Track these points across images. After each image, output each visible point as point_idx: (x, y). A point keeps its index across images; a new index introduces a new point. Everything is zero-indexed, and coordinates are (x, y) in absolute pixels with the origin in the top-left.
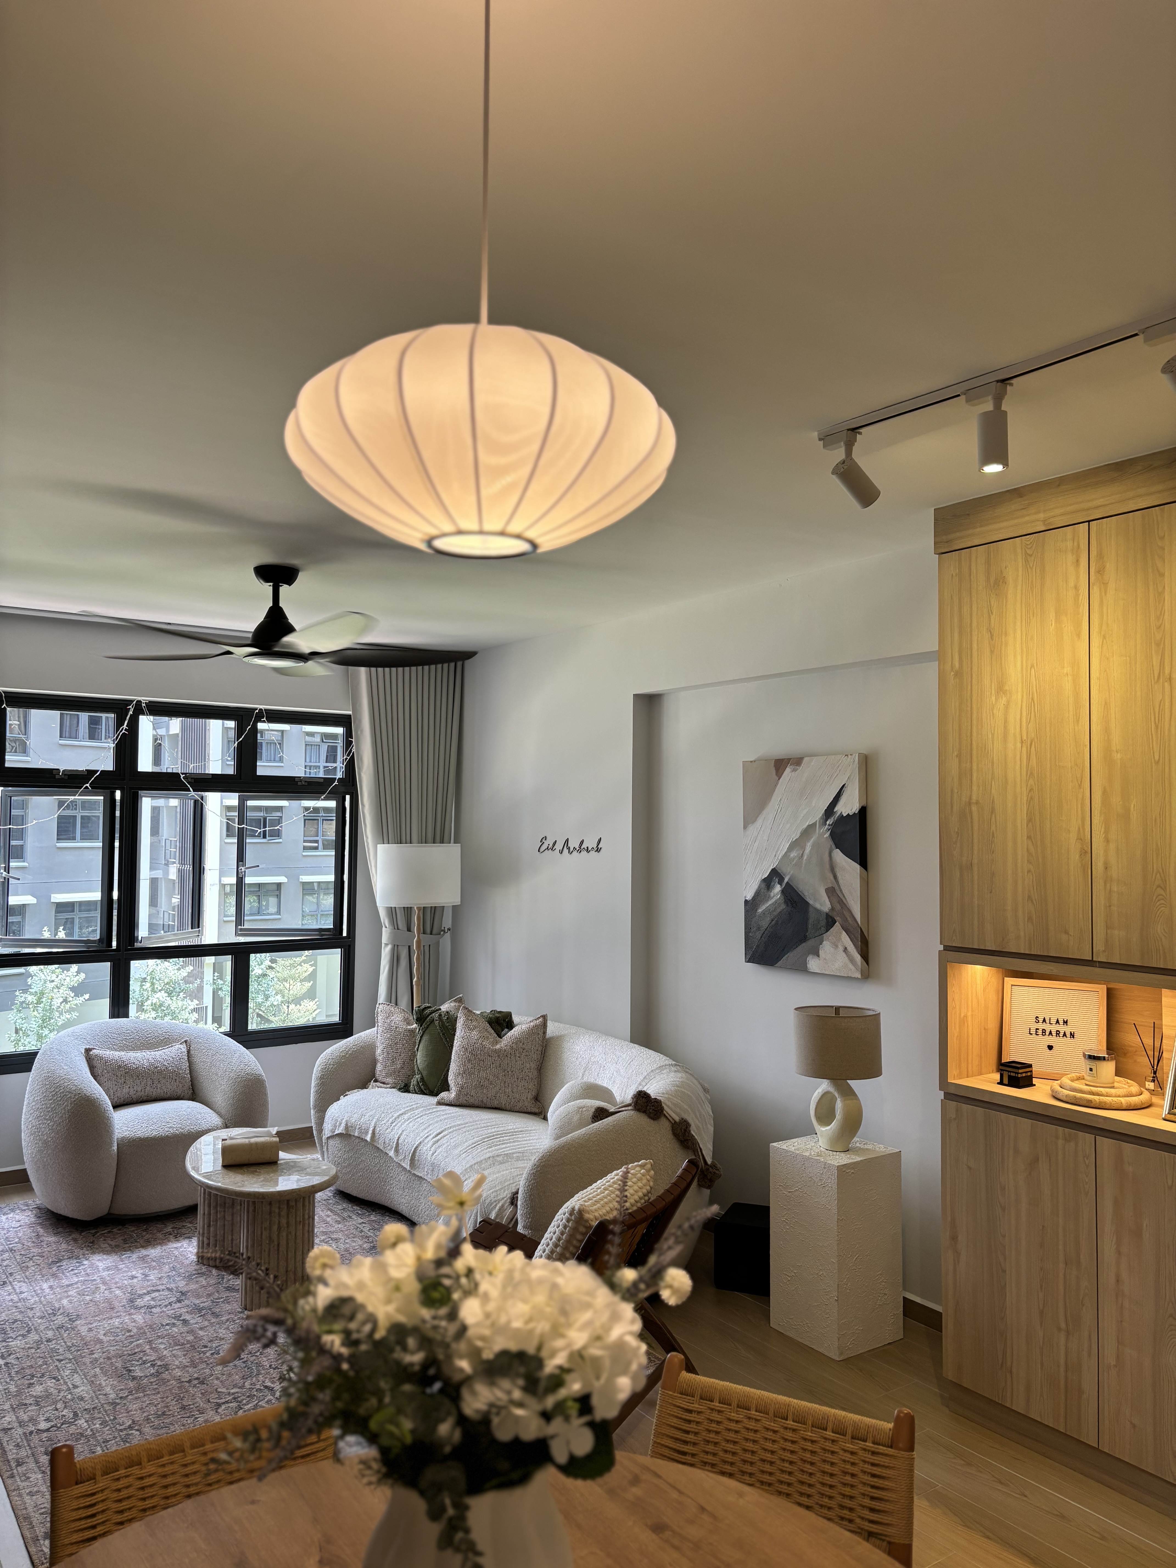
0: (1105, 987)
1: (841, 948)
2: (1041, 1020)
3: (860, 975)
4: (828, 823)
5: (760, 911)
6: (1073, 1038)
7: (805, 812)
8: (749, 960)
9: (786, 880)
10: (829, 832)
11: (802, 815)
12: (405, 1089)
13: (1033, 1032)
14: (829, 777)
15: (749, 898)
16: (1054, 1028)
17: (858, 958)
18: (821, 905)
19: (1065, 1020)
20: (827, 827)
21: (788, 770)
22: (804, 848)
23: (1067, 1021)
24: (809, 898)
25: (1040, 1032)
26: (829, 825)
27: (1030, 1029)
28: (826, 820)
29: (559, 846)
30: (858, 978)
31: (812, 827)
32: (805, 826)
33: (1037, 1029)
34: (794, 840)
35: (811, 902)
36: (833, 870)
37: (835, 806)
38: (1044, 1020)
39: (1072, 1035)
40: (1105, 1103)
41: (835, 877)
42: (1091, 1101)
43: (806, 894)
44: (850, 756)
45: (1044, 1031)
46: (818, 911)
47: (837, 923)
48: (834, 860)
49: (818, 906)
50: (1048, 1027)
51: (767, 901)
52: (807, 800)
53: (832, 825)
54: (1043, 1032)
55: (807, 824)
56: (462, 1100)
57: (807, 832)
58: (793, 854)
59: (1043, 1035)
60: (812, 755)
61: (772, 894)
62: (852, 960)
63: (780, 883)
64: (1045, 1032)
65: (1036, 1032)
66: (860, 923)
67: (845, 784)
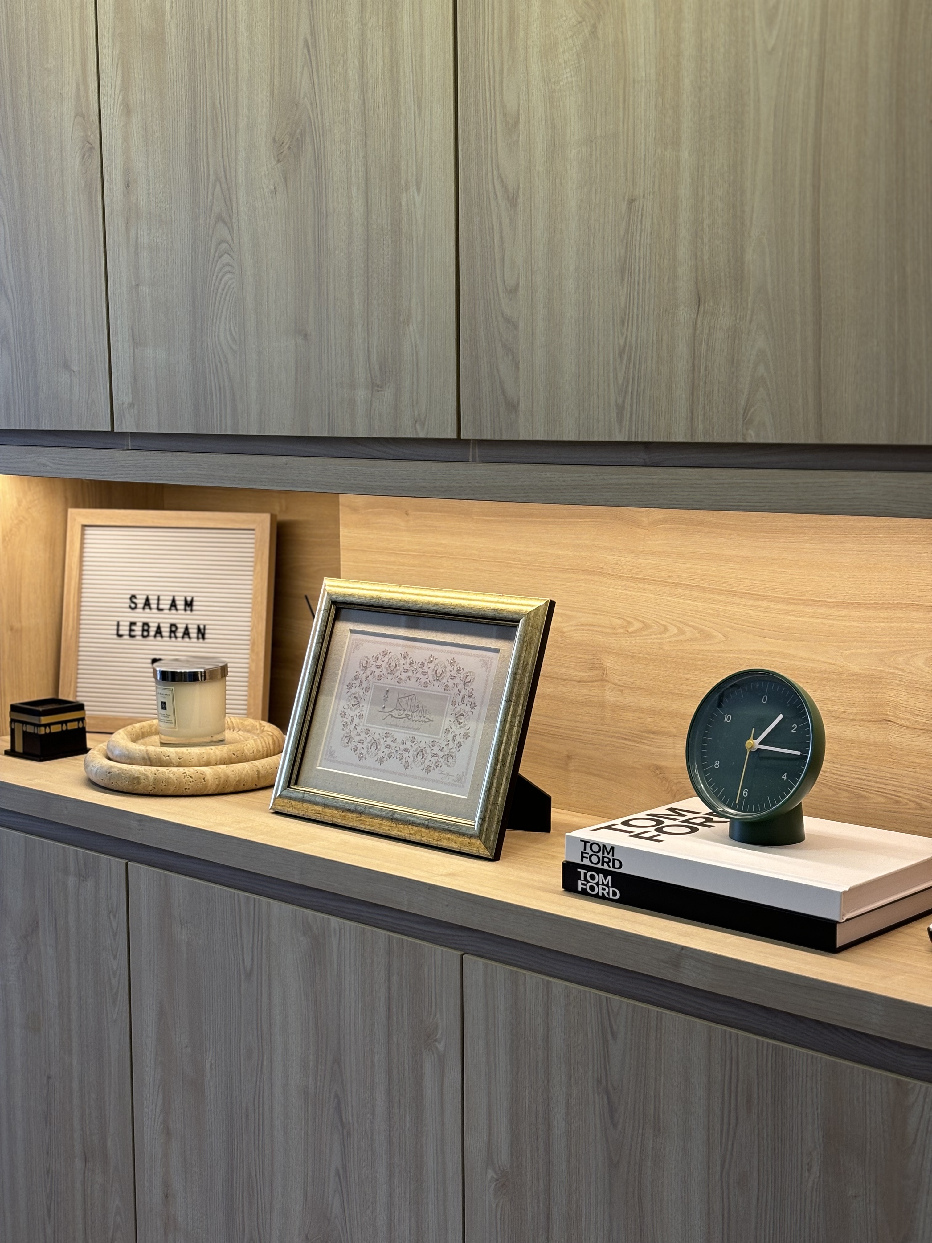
0: (265, 518)
2: (140, 602)
6: (203, 638)
13: (124, 630)
16: (165, 619)
19: (189, 599)
23: (192, 601)
25: (138, 630)
27: (118, 625)
33: (133, 624)
38: (147, 603)
39: (201, 633)
40: (167, 781)
42: (138, 778)
45: (146, 627)
50: (153, 618)
54: (143, 630)
59: (143, 636)
64: (148, 631)
65: (131, 630)
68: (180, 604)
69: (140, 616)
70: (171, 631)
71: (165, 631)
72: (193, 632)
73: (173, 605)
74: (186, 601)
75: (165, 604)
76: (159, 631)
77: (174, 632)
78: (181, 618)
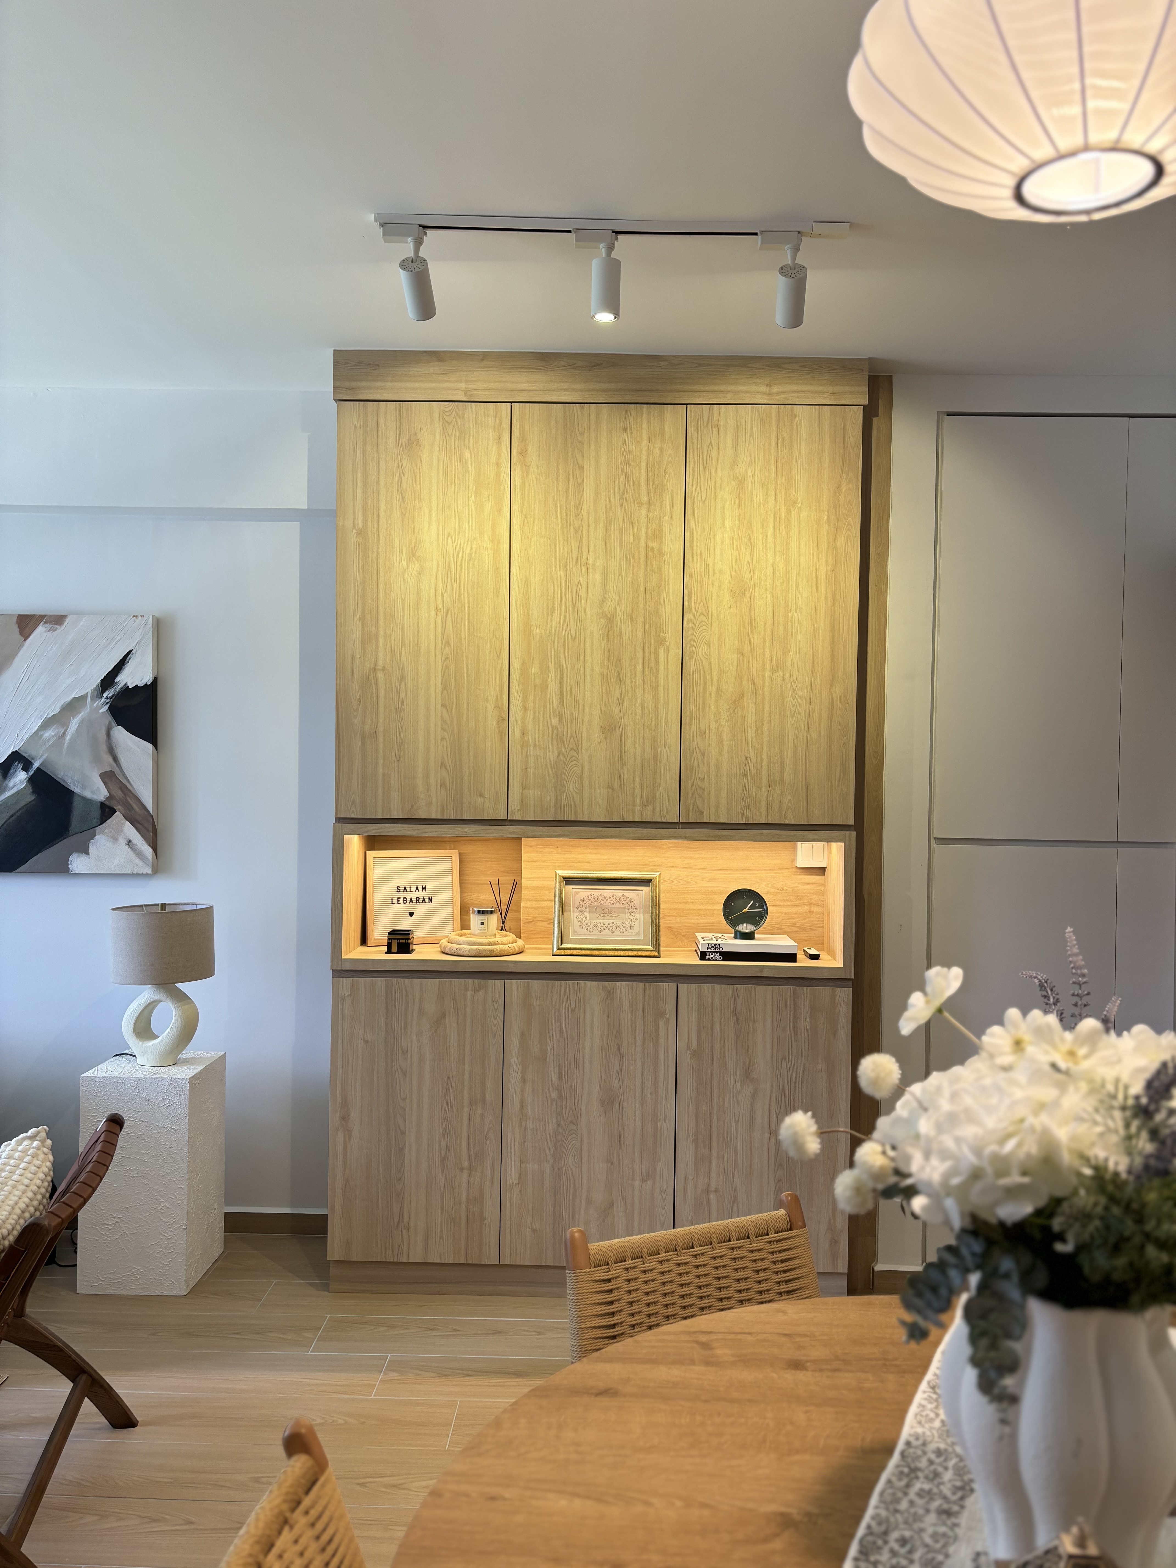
0: (457, 851)
1: (122, 842)
2: (402, 889)
3: (151, 870)
4: (105, 695)
6: (431, 902)
7: (69, 681)
9: (36, 765)
10: (107, 706)
11: (64, 686)
13: (395, 901)
14: (108, 641)
16: (414, 895)
17: (148, 851)
18: (93, 793)
19: (424, 886)
20: (103, 700)
21: (41, 629)
22: (66, 726)
24: (75, 785)
25: (401, 901)
26: (107, 698)
27: (392, 899)
28: (103, 692)
30: (147, 875)
31: (81, 699)
32: (69, 699)
33: (398, 898)
34: (49, 716)
35: (77, 790)
36: (112, 751)
37: (116, 676)
38: (405, 889)
41: (115, 759)
43: (69, 781)
44: (139, 618)
45: (405, 899)
46: (87, 801)
47: (118, 813)
48: (114, 740)
49: (87, 794)
50: (408, 895)
51: (3, 792)
52: (72, 667)
53: (111, 697)
55: (73, 696)
57: (73, 706)
58: (49, 733)
59: (404, 903)
60: (79, 613)
61: (11, 784)
62: (139, 854)
63: (26, 769)
64: (406, 901)
65: (398, 901)
66: (151, 812)
67: (133, 650)
68: (420, 889)
69: (402, 895)
70: (417, 900)
71: (414, 900)
72: (427, 900)
73: (417, 889)
74: (422, 887)
75: (413, 889)
76: (411, 900)
77: (418, 900)
78: (421, 895)
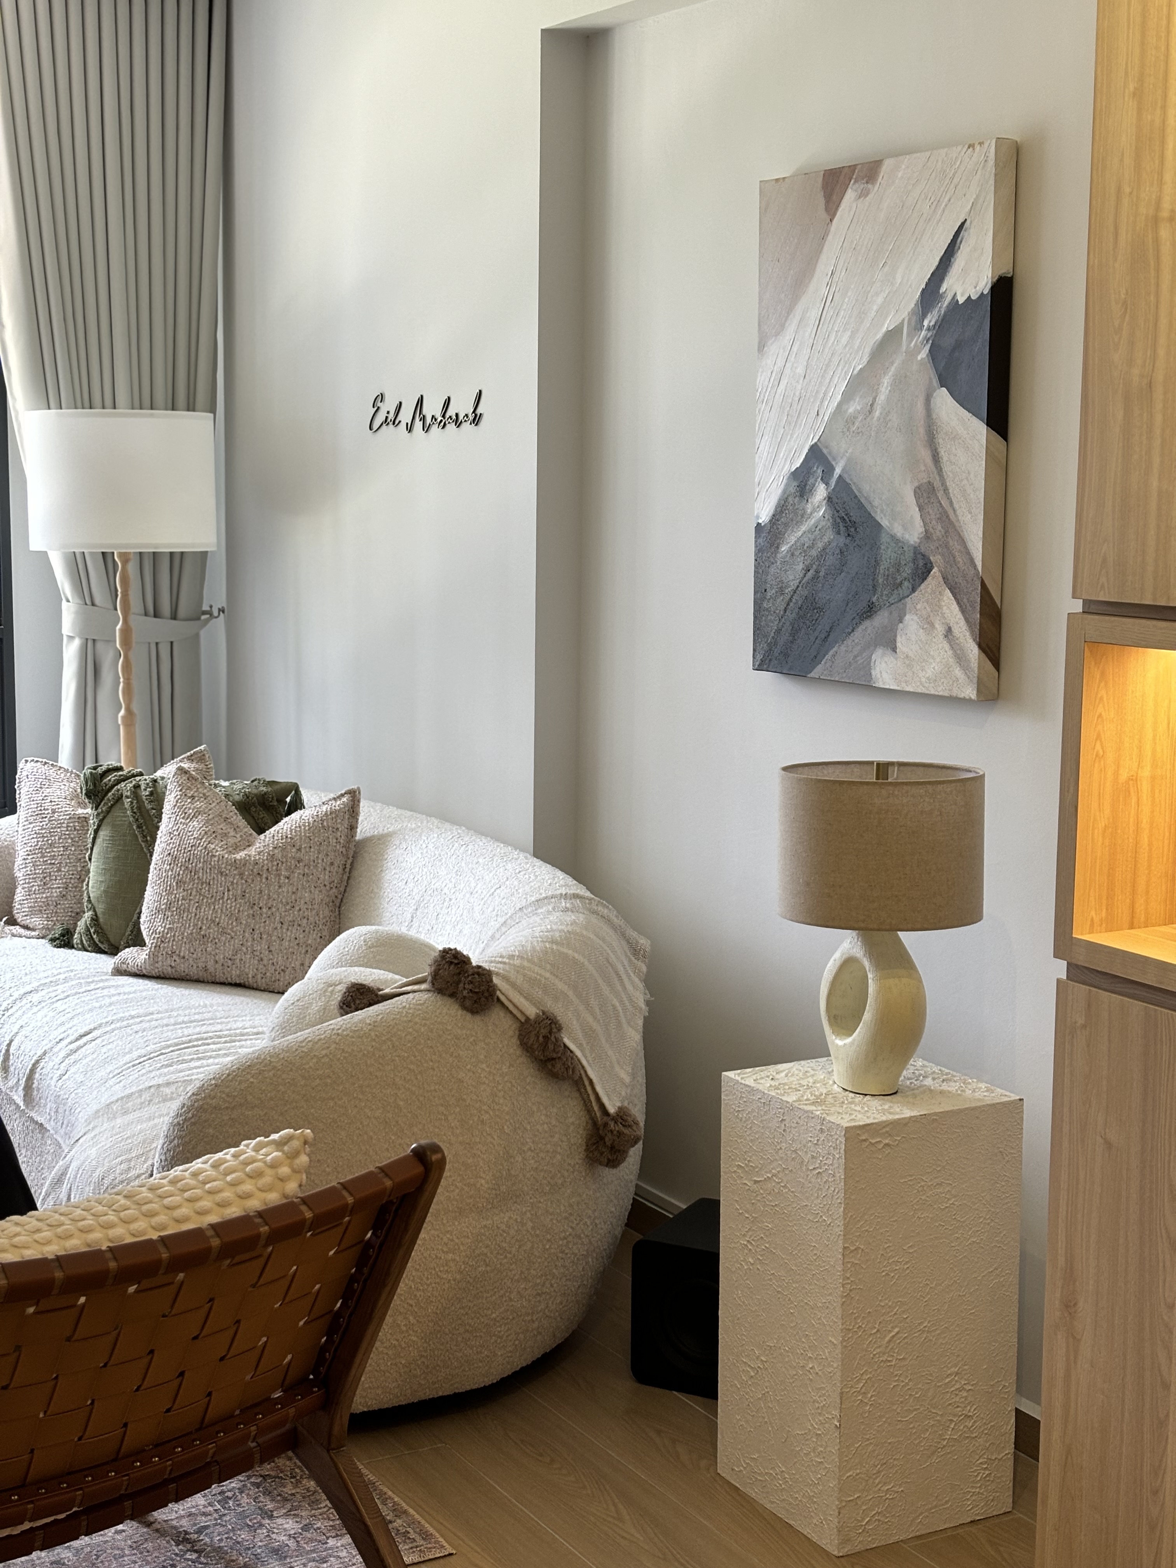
1: (940, 629)
3: (975, 692)
4: (926, 323)
5: (784, 548)
7: (880, 300)
8: (760, 666)
9: (838, 471)
10: (928, 347)
11: (875, 308)
12: (64, 940)
14: (933, 207)
15: (764, 517)
17: (973, 650)
18: (905, 528)
20: (923, 333)
21: (850, 195)
22: (874, 391)
24: (882, 511)
26: (929, 329)
28: (924, 316)
29: (406, 416)
30: (970, 700)
31: (893, 336)
32: (879, 336)
34: (856, 372)
35: (885, 522)
36: (932, 439)
37: (942, 280)
41: (936, 458)
43: (876, 503)
44: (978, 148)
46: (897, 543)
47: (935, 570)
48: (934, 416)
49: (898, 530)
51: (799, 523)
52: (886, 269)
53: (934, 326)
55: (884, 329)
56: (164, 965)
57: (884, 350)
58: (853, 407)
60: (899, 153)
61: (809, 508)
62: (960, 658)
63: (825, 481)
66: (980, 569)
67: (966, 220)
